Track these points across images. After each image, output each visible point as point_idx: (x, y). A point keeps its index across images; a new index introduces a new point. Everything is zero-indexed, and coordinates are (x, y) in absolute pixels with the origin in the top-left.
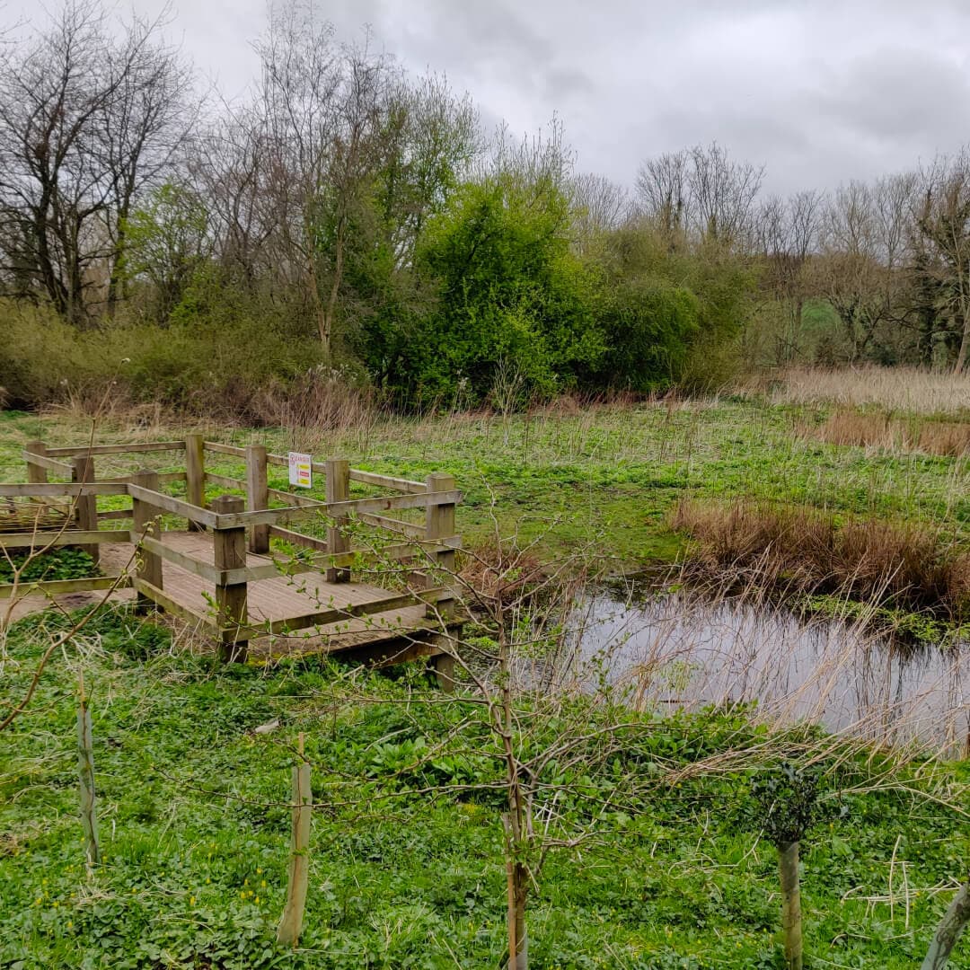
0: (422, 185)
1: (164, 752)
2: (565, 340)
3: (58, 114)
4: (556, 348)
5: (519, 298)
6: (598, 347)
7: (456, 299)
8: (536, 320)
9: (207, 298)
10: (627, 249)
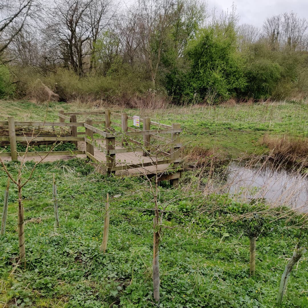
0: (187, 29)
1: (86, 201)
2: (233, 81)
3: (76, 9)
4: (230, 84)
5: (217, 67)
6: (244, 84)
7: (197, 67)
8: (223, 74)
9: (118, 68)
10: (256, 50)
